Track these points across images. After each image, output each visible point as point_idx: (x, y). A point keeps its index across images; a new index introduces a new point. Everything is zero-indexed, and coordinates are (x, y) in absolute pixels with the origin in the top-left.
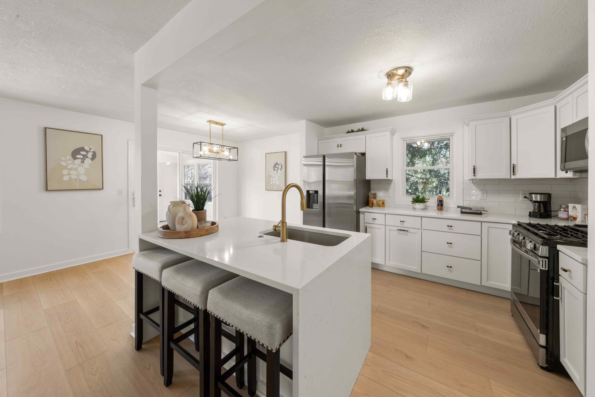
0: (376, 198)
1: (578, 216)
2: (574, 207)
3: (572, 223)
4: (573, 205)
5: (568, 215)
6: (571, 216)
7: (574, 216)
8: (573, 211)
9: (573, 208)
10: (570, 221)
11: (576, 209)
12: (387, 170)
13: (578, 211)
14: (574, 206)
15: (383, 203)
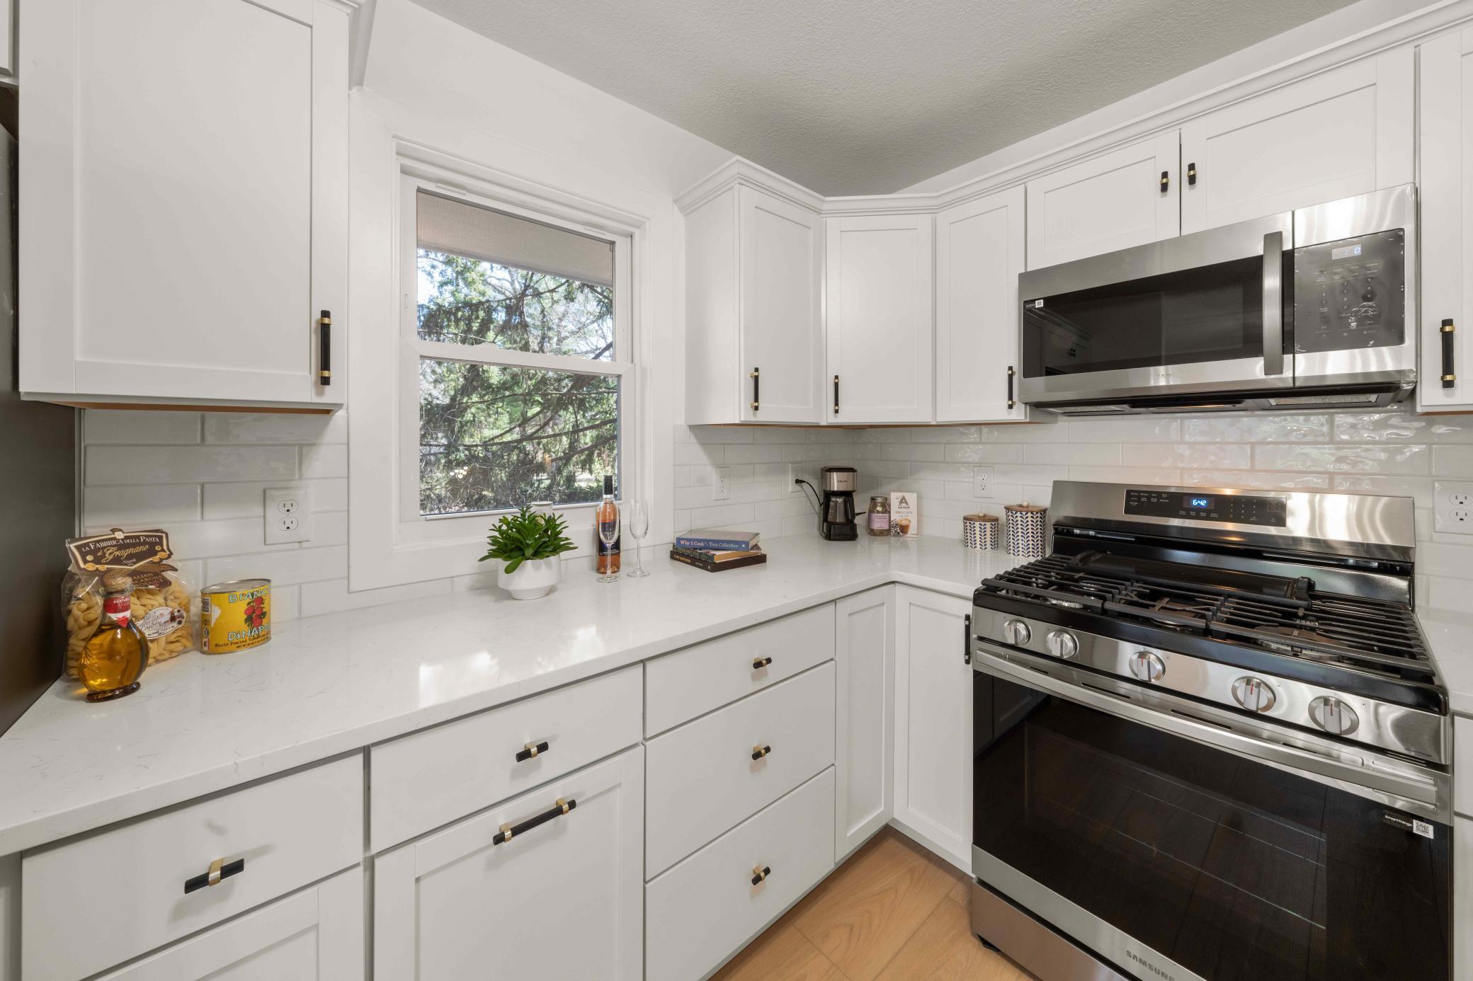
0: (166, 583)
1: (910, 521)
2: (903, 500)
3: (899, 540)
4: (900, 495)
5: (890, 521)
6: (897, 525)
7: (904, 523)
8: (901, 510)
9: (901, 502)
10: (894, 536)
11: (907, 504)
12: (325, 331)
13: (911, 510)
14: (903, 498)
15: (256, 614)
